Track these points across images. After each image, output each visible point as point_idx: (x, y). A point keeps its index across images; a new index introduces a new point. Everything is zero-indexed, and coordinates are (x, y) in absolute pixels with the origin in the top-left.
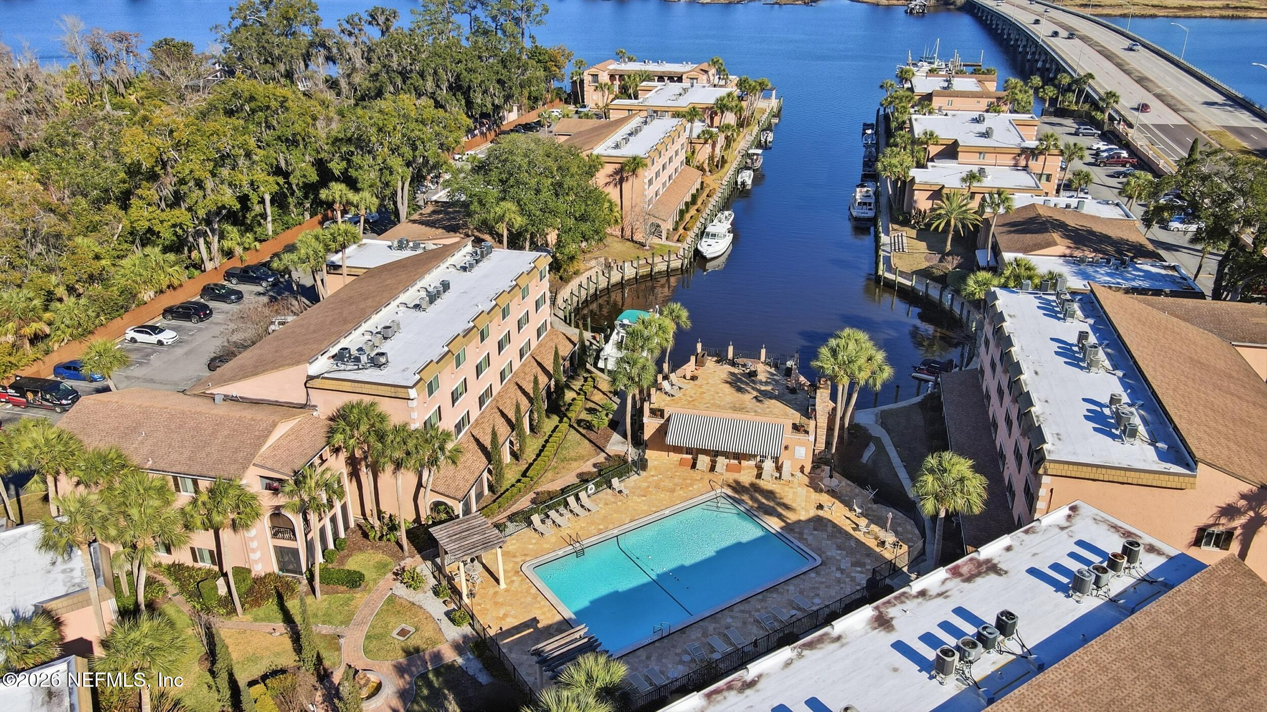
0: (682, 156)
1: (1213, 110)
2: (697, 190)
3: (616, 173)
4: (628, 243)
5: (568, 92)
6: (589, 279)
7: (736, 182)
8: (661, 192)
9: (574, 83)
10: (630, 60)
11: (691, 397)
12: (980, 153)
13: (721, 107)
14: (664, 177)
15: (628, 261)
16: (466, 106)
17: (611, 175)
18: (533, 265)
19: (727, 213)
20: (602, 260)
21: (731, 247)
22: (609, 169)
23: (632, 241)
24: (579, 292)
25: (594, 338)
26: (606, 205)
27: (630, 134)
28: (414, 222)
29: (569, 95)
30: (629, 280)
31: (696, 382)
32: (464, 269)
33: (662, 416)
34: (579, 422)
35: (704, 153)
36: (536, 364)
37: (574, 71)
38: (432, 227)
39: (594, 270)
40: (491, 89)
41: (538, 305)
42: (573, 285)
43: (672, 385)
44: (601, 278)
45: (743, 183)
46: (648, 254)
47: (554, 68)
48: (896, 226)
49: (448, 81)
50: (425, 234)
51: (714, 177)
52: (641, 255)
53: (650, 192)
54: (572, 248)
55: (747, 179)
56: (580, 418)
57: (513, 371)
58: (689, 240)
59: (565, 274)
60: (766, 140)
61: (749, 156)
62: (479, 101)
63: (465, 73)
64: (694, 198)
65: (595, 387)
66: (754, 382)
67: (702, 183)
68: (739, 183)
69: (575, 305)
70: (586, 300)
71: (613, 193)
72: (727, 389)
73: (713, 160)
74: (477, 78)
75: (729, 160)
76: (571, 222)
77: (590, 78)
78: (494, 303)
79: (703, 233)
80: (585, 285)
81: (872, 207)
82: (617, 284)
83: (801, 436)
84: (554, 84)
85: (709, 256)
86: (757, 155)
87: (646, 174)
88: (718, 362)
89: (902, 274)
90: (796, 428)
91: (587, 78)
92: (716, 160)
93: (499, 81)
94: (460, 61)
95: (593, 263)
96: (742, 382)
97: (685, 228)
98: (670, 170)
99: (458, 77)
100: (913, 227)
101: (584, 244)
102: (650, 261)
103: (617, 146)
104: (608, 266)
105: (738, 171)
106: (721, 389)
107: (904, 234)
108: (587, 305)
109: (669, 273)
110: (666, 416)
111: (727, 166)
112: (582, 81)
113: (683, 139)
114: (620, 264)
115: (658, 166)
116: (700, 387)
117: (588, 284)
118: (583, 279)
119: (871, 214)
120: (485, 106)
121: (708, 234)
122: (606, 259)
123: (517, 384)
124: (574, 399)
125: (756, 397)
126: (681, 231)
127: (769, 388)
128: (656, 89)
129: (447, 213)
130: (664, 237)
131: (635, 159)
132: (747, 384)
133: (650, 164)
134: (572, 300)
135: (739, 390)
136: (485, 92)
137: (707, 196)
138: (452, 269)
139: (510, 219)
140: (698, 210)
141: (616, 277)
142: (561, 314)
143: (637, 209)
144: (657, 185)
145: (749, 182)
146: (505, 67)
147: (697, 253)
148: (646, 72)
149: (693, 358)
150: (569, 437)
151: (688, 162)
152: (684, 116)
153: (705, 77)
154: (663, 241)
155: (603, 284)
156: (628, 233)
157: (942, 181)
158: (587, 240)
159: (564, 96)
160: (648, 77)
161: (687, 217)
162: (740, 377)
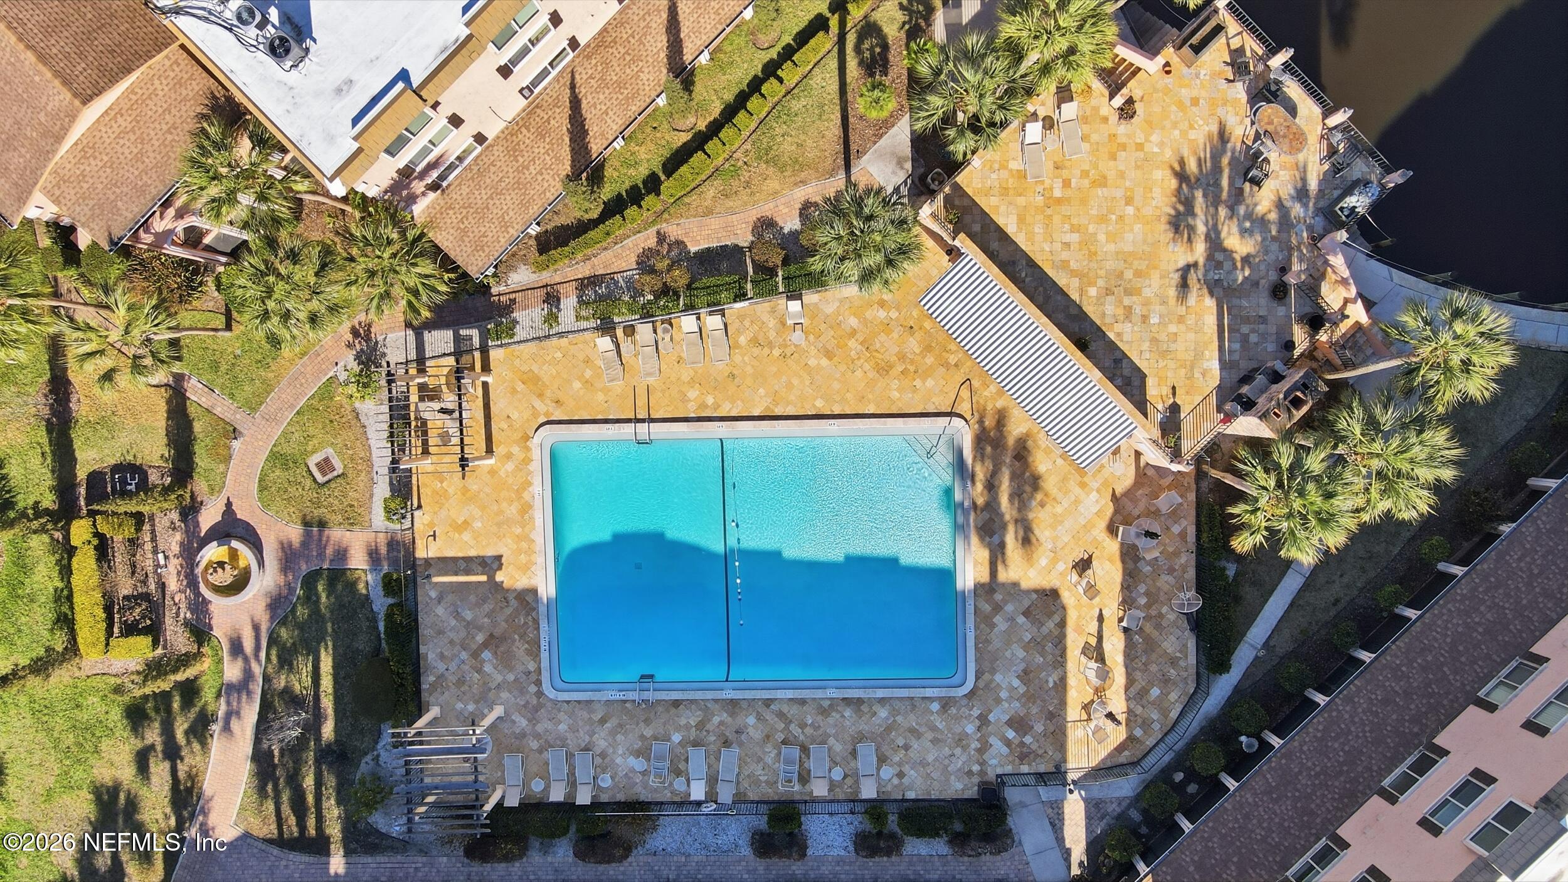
31: (1122, 128)
96: (1213, 186)
116: (1116, 151)
125: (1188, 269)
127: (1244, 246)
132: (1216, 203)
135: (1181, 220)
150: (816, 78)
162: (1225, 161)
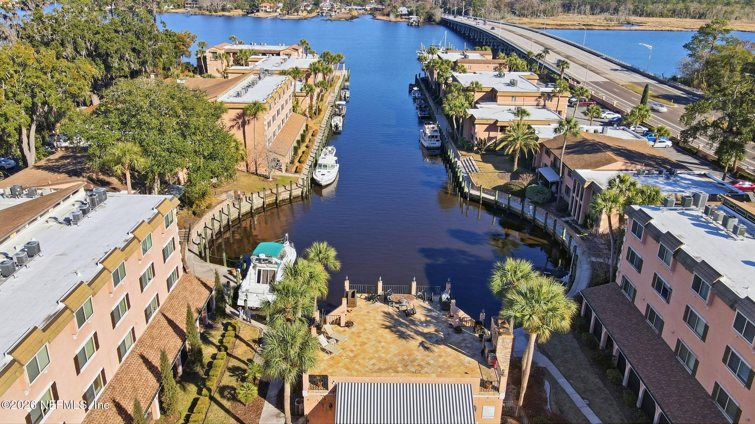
0: (290, 106)
1: (617, 72)
2: (304, 131)
3: (239, 117)
4: (253, 176)
5: (195, 66)
6: (222, 212)
7: (331, 124)
8: (277, 133)
9: (199, 59)
10: (240, 43)
11: (352, 351)
12: (513, 97)
13: (314, 69)
14: (278, 121)
15: (255, 192)
16: (106, 69)
17: (234, 120)
18: (156, 211)
19: (330, 148)
20: (232, 193)
21: (338, 176)
22: (233, 114)
23: (257, 174)
24: (213, 225)
25: (231, 273)
26: (233, 144)
27: (249, 86)
28: (38, 168)
29: (196, 68)
30: (257, 209)
31: (353, 329)
32: (68, 221)
33: (326, 386)
34: (222, 390)
35: (305, 103)
36: (166, 323)
37: (197, 50)
38: (55, 172)
39: (225, 203)
40: (127, 56)
41: (165, 254)
42: (207, 218)
43: (329, 338)
44: (232, 209)
45: (336, 126)
46: (273, 185)
47: (182, 47)
48: (464, 153)
49: (87, 49)
50: (45, 180)
51: (315, 121)
52: (266, 186)
53: (269, 132)
54: (201, 185)
55: (338, 122)
56: (223, 383)
57: (137, 339)
58: (305, 171)
59: (198, 211)
60: (345, 96)
61: (338, 106)
62: (116, 65)
63: (102, 43)
64: (303, 137)
65: (237, 337)
66: (413, 322)
67: (307, 125)
68: (333, 126)
69: (209, 237)
70: (220, 232)
71: (238, 134)
72: (388, 335)
73: (311, 109)
74: (113, 46)
75: (323, 109)
76: (200, 161)
77: (211, 55)
78: (101, 266)
79: (315, 165)
80: (217, 217)
81: (438, 138)
82: (247, 214)
83: (490, 395)
84: (184, 60)
85: (323, 183)
86: (342, 105)
87: (265, 117)
88: (368, 299)
89: (485, 191)
90: (484, 384)
91: (208, 55)
92: (314, 108)
93: (134, 50)
94: (97, 33)
95: (224, 196)
96: (401, 324)
97: (299, 162)
98: (282, 115)
99: (96, 47)
100: (477, 153)
101: (214, 180)
102: (275, 191)
103: (238, 95)
104: (239, 199)
105: (331, 117)
106: (382, 336)
107: (471, 158)
108: (221, 236)
109: (291, 200)
110: (331, 387)
111: (322, 113)
112: (205, 58)
113: (290, 92)
114: (248, 195)
115: (273, 112)
116: (358, 335)
117: (221, 217)
118: (215, 212)
119: (438, 144)
120: (123, 69)
121: (320, 166)
122: (235, 192)
123: (142, 357)
124: (214, 357)
125: (422, 344)
126: (297, 164)
127: (431, 329)
128: (262, 60)
129: (75, 158)
130: (284, 170)
131: (255, 104)
132: (407, 326)
133: (268, 108)
134: (206, 234)
135: (402, 336)
136: (122, 58)
137: (312, 135)
138: (52, 223)
139: (131, 161)
140: (307, 147)
141: (245, 208)
142: (196, 249)
143: (259, 147)
144: (274, 127)
145: (340, 125)
146: (138, 38)
147: (313, 181)
148: (252, 50)
149: (344, 301)
150: (211, 416)
151: (294, 109)
152: (289, 74)
153: (296, 53)
154: (284, 173)
155: (234, 215)
156: (252, 169)
157: (495, 117)
158: (217, 177)
159: (191, 69)
160: (255, 53)
161: (300, 152)
162: (396, 317)
